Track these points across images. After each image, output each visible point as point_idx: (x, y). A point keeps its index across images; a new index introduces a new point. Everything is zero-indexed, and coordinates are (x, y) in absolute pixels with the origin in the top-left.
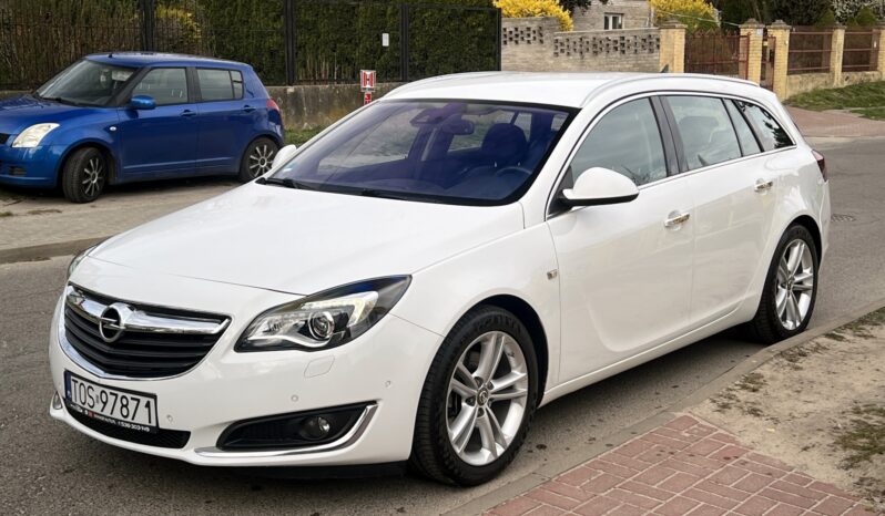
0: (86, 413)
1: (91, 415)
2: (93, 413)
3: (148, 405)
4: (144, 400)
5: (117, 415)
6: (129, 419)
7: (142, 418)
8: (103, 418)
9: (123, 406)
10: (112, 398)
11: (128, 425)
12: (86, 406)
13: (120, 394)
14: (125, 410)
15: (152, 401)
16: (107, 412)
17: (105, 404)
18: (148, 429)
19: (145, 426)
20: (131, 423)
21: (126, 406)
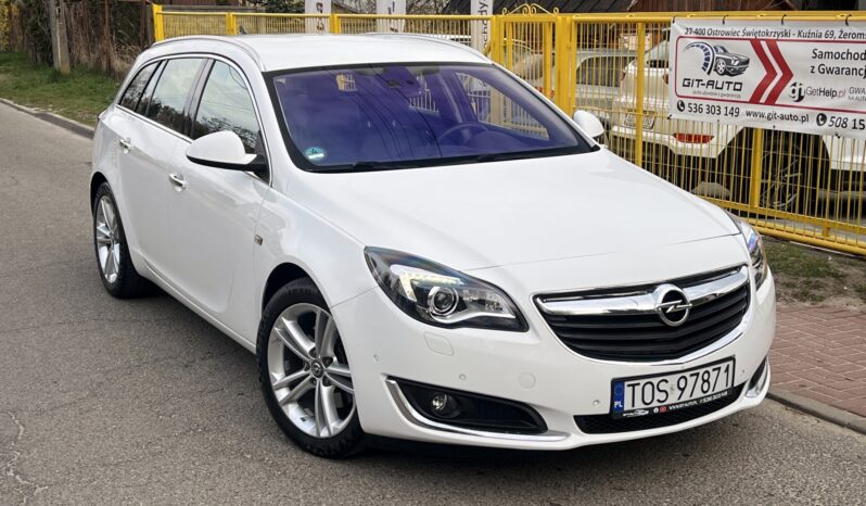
0: (656, 410)
1: (663, 410)
2: (667, 406)
3: (727, 370)
4: (723, 366)
5: (698, 394)
6: (710, 392)
7: (721, 385)
8: (681, 406)
9: (704, 381)
10: (691, 380)
11: (710, 399)
12: (655, 404)
13: (701, 371)
14: (706, 385)
15: (731, 363)
16: (686, 397)
17: (683, 390)
18: (726, 393)
19: (723, 391)
20: (712, 395)
21: (707, 381)
